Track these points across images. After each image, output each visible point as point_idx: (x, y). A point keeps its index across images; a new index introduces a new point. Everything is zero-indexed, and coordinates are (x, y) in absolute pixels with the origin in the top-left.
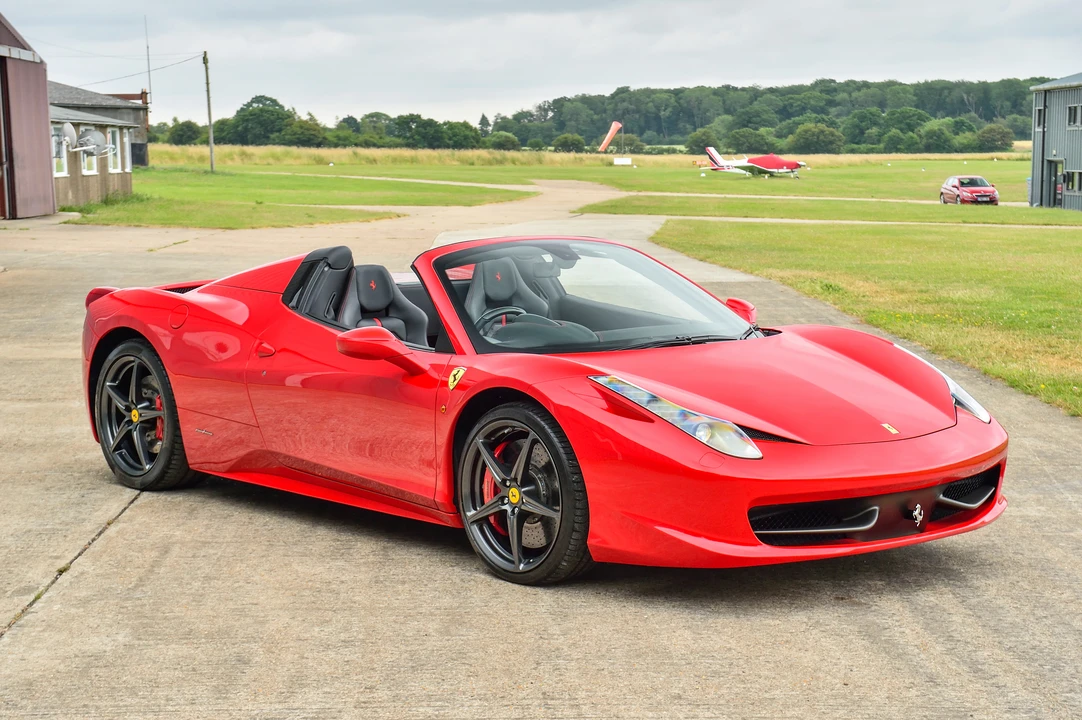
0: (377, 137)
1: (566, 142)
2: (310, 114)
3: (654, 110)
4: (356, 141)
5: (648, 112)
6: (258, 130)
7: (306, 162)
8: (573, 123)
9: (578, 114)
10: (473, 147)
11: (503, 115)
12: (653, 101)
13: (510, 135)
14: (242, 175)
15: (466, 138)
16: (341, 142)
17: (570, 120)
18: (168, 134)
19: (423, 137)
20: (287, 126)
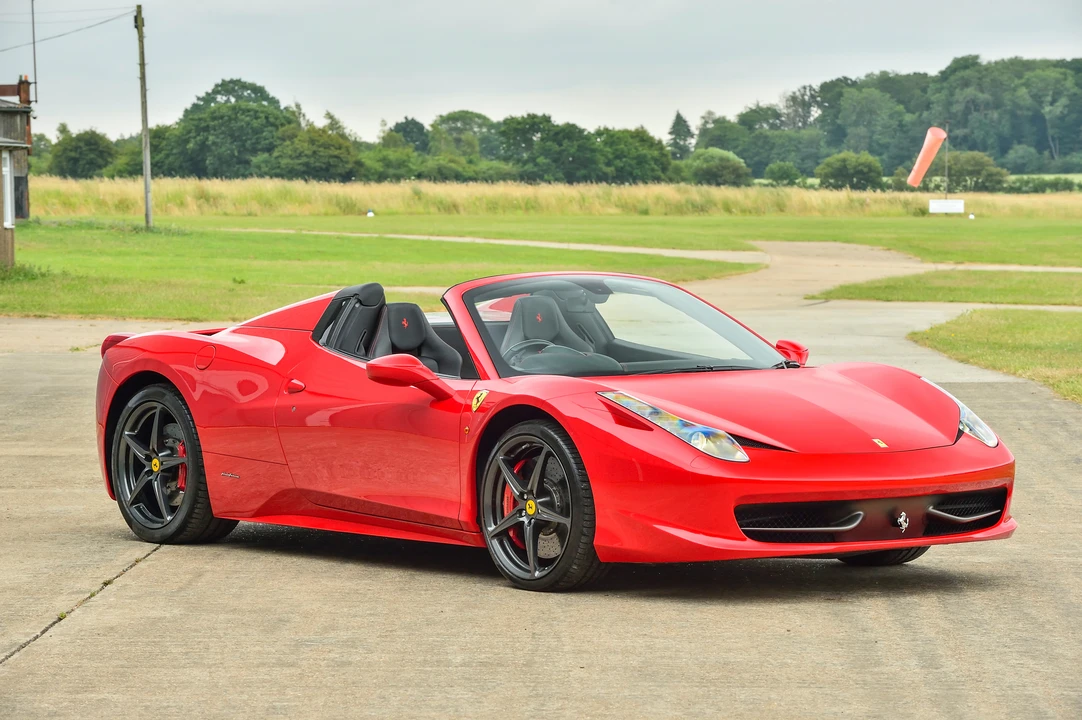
0: (463, 160)
1: (845, 167)
2: (329, 116)
3: (1029, 101)
4: (423, 169)
5: (1017, 106)
6: (228, 148)
7: (323, 210)
8: (862, 130)
9: (872, 112)
10: (657, 180)
11: (718, 114)
12: (1027, 85)
13: (731, 155)
14: (202, 235)
15: (641, 161)
16: (391, 171)
17: (856, 124)
18: (50, 156)
19: (555, 161)
20: (284, 140)
